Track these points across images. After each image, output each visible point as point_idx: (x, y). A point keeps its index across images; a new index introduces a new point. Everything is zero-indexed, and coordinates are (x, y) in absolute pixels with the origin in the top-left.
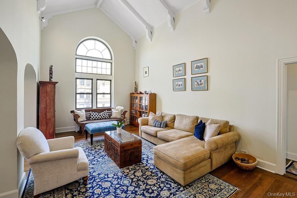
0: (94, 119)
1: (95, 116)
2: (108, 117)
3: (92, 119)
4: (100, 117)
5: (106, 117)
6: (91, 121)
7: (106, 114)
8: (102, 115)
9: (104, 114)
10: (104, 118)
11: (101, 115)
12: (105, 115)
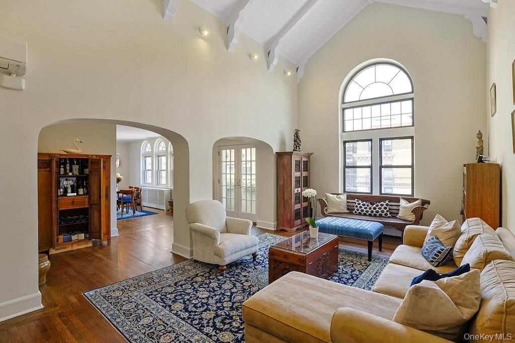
0: (357, 213)
1: (361, 207)
2: (389, 215)
3: (356, 212)
4: (370, 211)
5: (383, 214)
6: (354, 215)
7: (383, 207)
8: (375, 208)
9: (380, 206)
10: (378, 214)
11: (372, 208)
12: (380, 208)
